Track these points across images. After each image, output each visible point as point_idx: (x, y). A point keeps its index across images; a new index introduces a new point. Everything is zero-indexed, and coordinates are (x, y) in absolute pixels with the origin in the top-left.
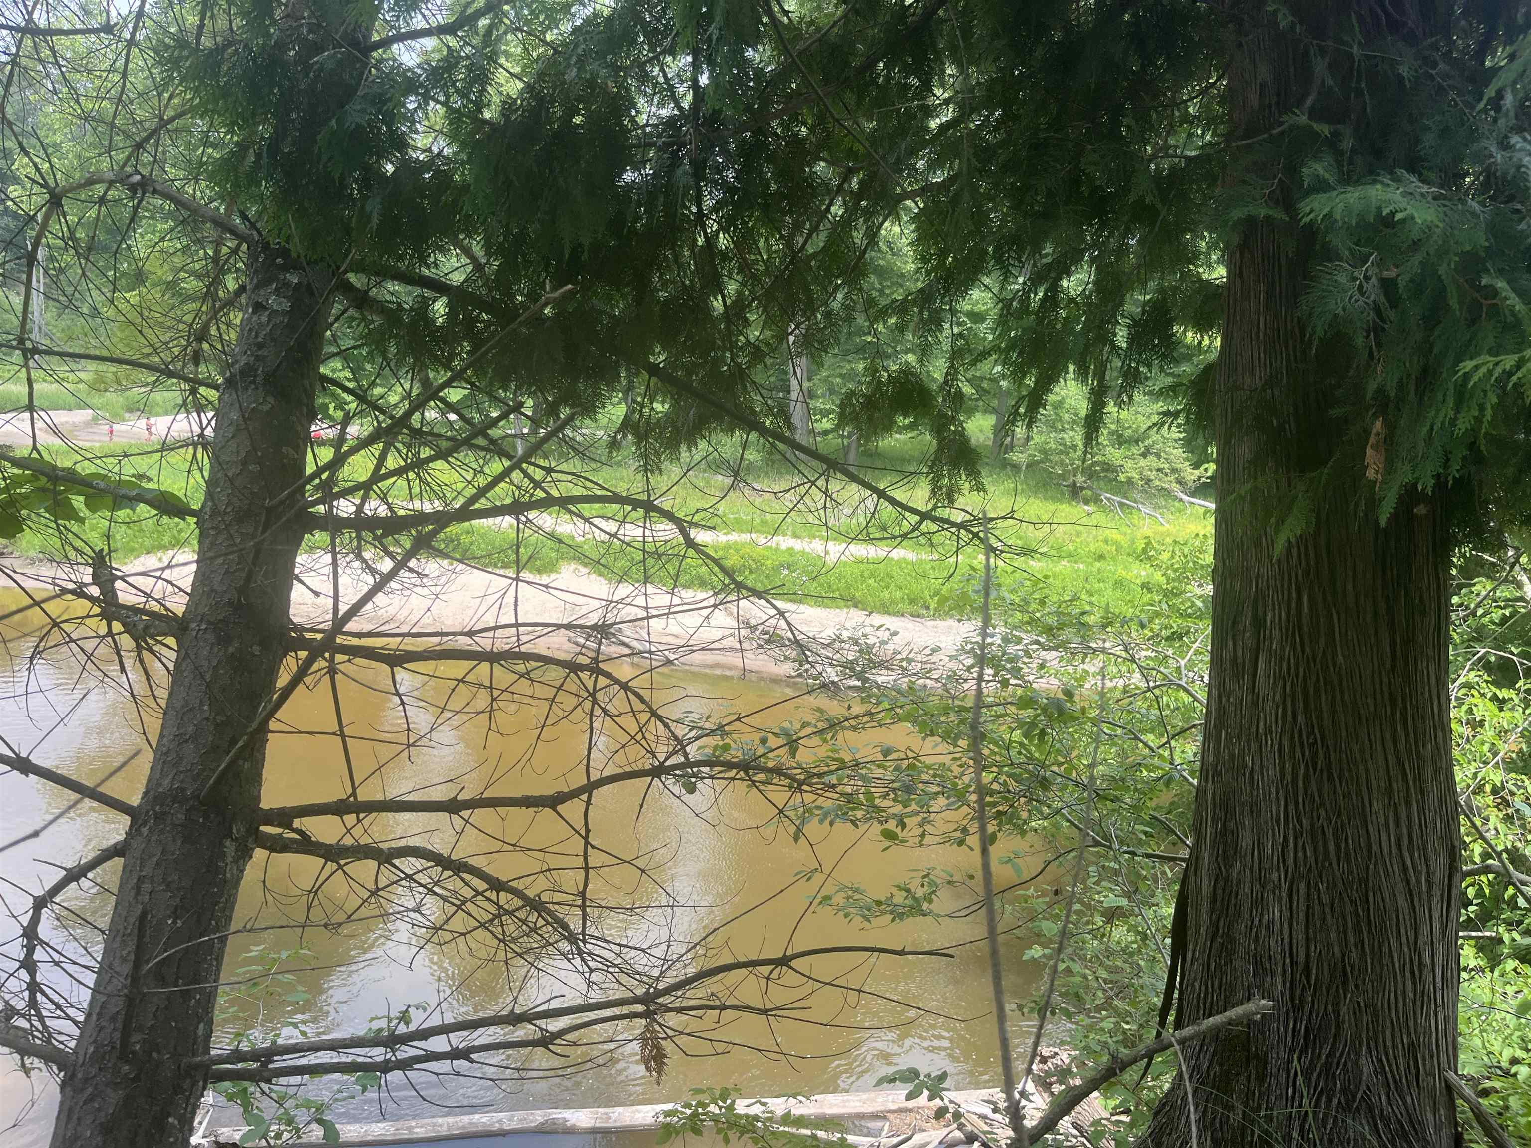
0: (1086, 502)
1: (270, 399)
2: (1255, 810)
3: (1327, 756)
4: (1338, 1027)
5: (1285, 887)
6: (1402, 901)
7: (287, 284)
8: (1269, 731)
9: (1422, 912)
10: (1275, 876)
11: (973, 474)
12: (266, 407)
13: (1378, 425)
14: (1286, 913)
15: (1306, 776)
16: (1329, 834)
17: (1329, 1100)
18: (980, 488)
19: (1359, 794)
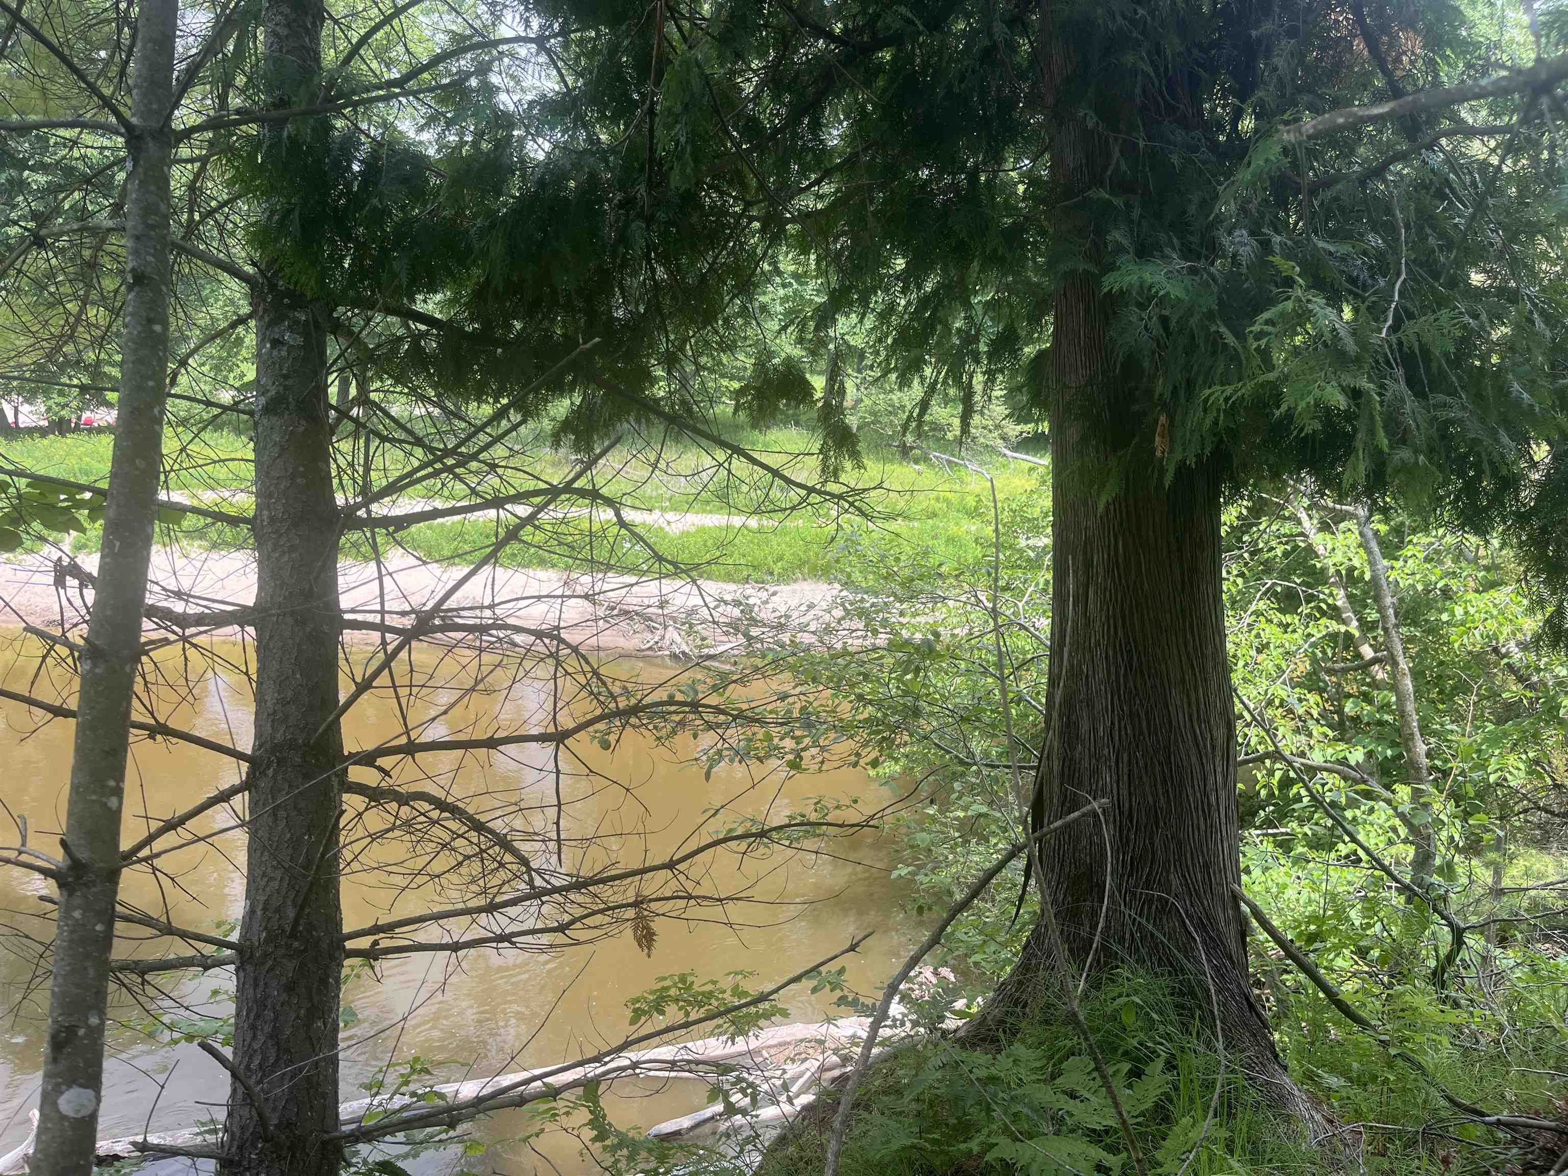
0: (916, 462)
1: (303, 422)
2: (1090, 704)
3: (1139, 657)
4: (1153, 853)
5: (1113, 759)
6: (1194, 759)
7: (297, 322)
8: (1098, 644)
9: (1209, 767)
10: (1106, 752)
11: (855, 455)
12: (302, 429)
13: (1163, 419)
14: (1114, 778)
15: (1125, 675)
16: (1143, 716)
17: (1150, 908)
18: (860, 466)
19: (1162, 684)
